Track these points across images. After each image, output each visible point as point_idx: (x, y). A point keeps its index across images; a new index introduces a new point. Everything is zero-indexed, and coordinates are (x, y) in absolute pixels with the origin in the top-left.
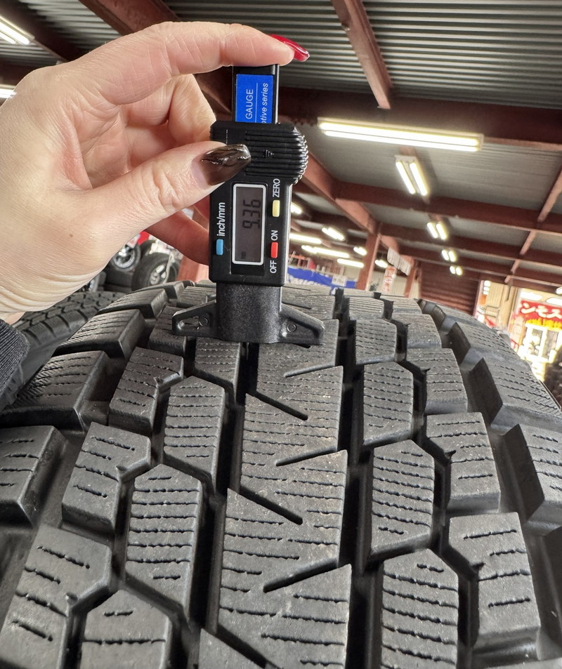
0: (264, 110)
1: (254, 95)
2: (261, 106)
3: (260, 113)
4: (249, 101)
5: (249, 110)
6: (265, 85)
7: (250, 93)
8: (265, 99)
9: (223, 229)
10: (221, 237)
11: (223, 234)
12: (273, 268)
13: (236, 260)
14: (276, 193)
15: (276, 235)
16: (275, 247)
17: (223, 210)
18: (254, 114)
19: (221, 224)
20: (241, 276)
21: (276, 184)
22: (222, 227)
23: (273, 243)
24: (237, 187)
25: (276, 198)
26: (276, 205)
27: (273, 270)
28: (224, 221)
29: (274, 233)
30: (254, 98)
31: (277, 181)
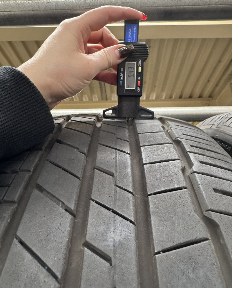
0: (135, 35)
1: (131, 30)
2: (133, 34)
3: (133, 36)
4: (130, 32)
5: (130, 35)
6: (135, 27)
7: (130, 29)
8: (135, 32)
9: (122, 77)
10: (121, 80)
11: (122, 79)
12: (139, 90)
13: (126, 88)
14: (140, 64)
15: (139, 79)
16: (139, 82)
17: (122, 71)
18: (131, 36)
19: (121, 75)
20: (128, 93)
21: (140, 61)
22: (122, 76)
23: (139, 81)
24: (127, 63)
25: (140, 66)
26: (140, 68)
27: (139, 91)
28: (122, 74)
29: (139, 78)
30: (131, 31)
31: (140, 60)
